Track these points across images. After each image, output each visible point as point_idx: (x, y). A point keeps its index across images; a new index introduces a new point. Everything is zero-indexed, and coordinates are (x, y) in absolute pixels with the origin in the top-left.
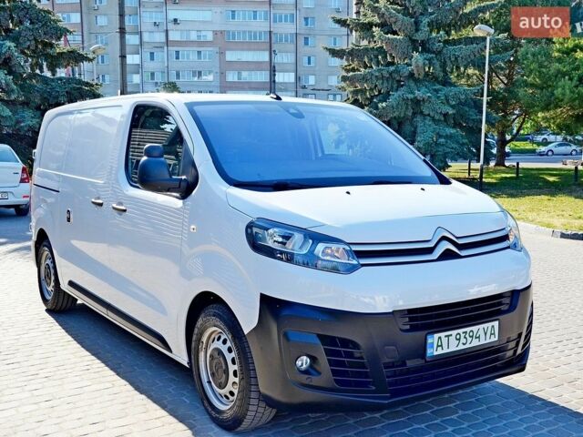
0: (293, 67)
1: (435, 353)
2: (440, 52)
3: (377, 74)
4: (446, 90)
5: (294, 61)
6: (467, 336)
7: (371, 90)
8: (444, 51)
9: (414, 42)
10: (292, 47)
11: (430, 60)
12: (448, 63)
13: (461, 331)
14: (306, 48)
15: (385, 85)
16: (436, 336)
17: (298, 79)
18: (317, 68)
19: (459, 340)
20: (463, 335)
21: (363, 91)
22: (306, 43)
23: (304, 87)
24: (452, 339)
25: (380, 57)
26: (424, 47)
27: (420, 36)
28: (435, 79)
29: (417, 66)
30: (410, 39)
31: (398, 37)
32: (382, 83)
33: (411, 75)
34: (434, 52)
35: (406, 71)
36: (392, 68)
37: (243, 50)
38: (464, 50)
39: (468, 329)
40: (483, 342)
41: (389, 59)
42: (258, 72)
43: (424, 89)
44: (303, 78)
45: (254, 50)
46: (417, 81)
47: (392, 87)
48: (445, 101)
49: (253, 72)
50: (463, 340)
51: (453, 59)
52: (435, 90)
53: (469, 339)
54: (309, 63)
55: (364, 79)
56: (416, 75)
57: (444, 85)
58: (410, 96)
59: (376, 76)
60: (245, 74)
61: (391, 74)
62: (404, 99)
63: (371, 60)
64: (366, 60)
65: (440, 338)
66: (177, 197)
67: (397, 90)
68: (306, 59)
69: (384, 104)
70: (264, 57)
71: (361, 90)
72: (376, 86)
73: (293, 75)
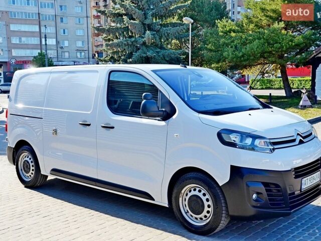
0: (55, 36)
2: (159, 31)
3: (125, 43)
4: (163, 52)
5: (55, 32)
7: (122, 51)
8: (161, 31)
9: (144, 24)
10: (53, 23)
11: (153, 35)
12: (164, 36)
14: (62, 24)
15: (130, 49)
17: (58, 42)
18: (69, 36)
21: (117, 52)
22: (62, 21)
23: (62, 48)
25: (125, 33)
26: (150, 27)
27: (147, 22)
28: (156, 46)
29: (149, 39)
30: (142, 23)
31: (136, 22)
32: (128, 48)
33: (144, 43)
34: (155, 31)
35: (141, 41)
36: (133, 39)
37: (21, 24)
38: (172, 30)
41: (130, 34)
42: (33, 38)
43: (151, 51)
44: (61, 42)
45: (29, 24)
46: (147, 46)
47: (133, 50)
48: (163, 58)
49: (29, 38)
51: (166, 35)
52: (157, 52)
54: (64, 33)
55: (118, 45)
56: (147, 44)
57: (161, 49)
58: (144, 55)
59: (125, 44)
60: (23, 39)
61: (132, 43)
62: (141, 57)
63: (120, 34)
64: (117, 34)
66: (159, 120)
67: (136, 52)
68: (62, 31)
69: (131, 60)
70: (36, 29)
71: (116, 52)
72: (125, 49)
73: (54, 40)
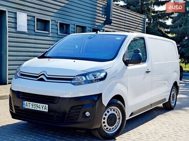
1: (25, 107)
6: (36, 106)
13: (34, 103)
16: (26, 102)
19: (33, 106)
20: (34, 105)
24: (31, 105)
39: (36, 104)
40: (41, 110)
50: (34, 106)
53: (36, 107)
65: (27, 103)
